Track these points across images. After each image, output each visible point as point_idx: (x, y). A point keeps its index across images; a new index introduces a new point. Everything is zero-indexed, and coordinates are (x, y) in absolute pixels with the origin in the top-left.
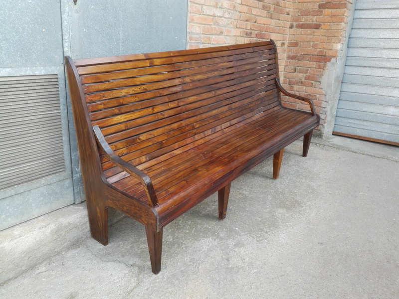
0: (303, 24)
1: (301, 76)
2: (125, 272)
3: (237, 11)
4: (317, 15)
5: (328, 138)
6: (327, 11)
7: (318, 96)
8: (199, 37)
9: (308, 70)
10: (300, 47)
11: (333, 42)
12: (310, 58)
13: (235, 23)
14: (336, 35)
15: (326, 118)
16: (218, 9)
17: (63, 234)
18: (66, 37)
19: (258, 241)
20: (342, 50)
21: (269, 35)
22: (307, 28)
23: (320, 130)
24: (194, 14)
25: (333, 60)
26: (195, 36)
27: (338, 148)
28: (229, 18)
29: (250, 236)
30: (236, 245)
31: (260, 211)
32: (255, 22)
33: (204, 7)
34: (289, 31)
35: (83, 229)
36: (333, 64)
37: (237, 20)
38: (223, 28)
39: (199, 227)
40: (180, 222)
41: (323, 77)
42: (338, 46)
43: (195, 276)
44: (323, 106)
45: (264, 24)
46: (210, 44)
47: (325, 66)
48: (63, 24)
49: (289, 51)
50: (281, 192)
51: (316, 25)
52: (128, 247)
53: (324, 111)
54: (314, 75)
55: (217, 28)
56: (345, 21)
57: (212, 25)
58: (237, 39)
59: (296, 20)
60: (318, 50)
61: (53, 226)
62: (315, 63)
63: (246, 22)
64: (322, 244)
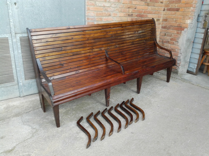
0: (170, 9)
1: (168, 38)
3: (121, 3)
4: (178, 3)
5: (182, 74)
6: (183, 1)
7: (177, 50)
8: (94, 18)
9: (172, 35)
10: (168, 21)
11: (186, 19)
12: (173, 28)
13: (120, 10)
14: (187, 15)
15: (180, 63)
16: (107, 3)
17: (11, 110)
18: (11, 20)
20: (192, 24)
21: (147, 15)
22: (172, 11)
23: (177, 70)
24: (89, 6)
25: (185, 29)
26: (91, 17)
27: (184, 80)
28: (115, 7)
32: (135, 8)
33: (97, 2)
34: (163, 13)
35: (22, 109)
36: (185, 32)
37: (122, 8)
38: (111, 13)
39: (77, 115)
40: (70, 111)
41: (180, 39)
42: (188, 21)
43: (58, 138)
44: (179, 56)
45: (143, 9)
46: (102, 21)
47: (181, 33)
48: (9, 14)
51: (177, 9)
52: (39, 120)
53: (180, 59)
54: (175, 38)
55: (106, 13)
56: (193, 6)
57: (103, 11)
58: (122, 18)
59: (167, 6)
60: (178, 23)
61: (5, 106)
62: (176, 31)
63: (128, 9)
64: (133, 133)
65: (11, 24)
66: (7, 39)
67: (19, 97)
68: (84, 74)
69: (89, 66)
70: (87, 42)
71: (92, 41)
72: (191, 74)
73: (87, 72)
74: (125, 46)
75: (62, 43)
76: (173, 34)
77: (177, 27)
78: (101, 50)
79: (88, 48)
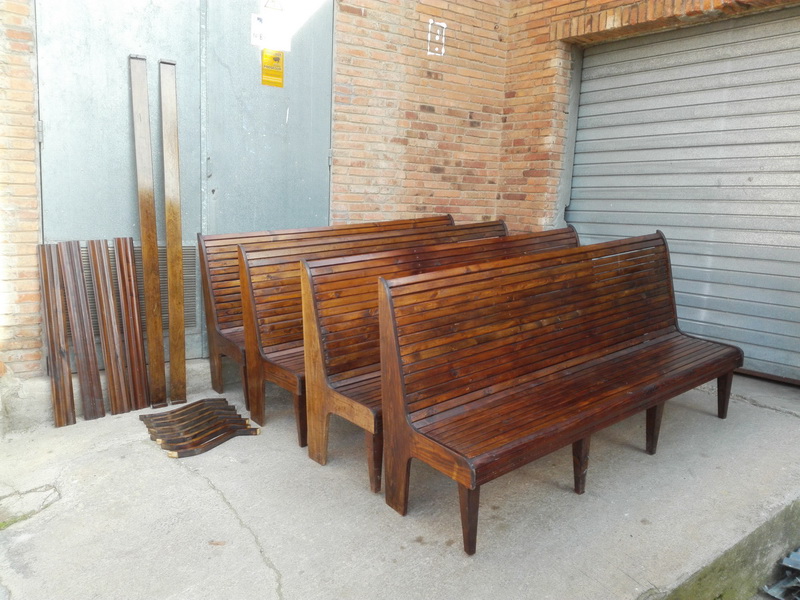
0: (509, 195)
3: (399, 186)
4: (522, 184)
6: (531, 179)
8: (347, 214)
13: (398, 199)
14: (540, 208)
16: (372, 186)
18: (204, 218)
20: (552, 225)
22: (513, 199)
24: (338, 194)
26: (341, 213)
28: (388, 194)
32: (431, 195)
33: (352, 186)
34: (497, 203)
37: (402, 195)
38: (381, 204)
42: (543, 221)
45: (448, 197)
48: (202, 209)
51: (522, 195)
55: (370, 204)
56: (550, 191)
57: (363, 202)
59: (503, 189)
63: (415, 197)
65: (204, 224)
66: (195, 248)
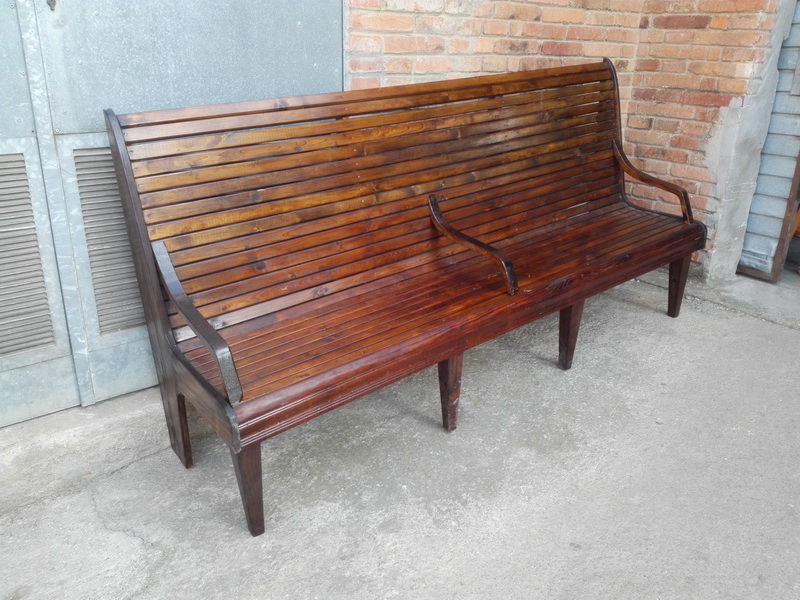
0: (669, 19)
1: (662, 138)
2: (134, 557)
5: (720, 282)
7: (698, 184)
8: (379, 61)
9: (678, 123)
10: (662, 71)
11: (735, 58)
12: (683, 96)
13: (479, 25)
14: (743, 43)
15: (714, 236)
17: (45, 466)
18: (34, 78)
19: (435, 521)
20: (760, 78)
21: (580, 47)
22: (677, 27)
23: (700, 264)
24: (360, 12)
25: (735, 102)
26: (366, 59)
27: (734, 306)
28: (460, 14)
29: (426, 507)
30: (385, 527)
31: (477, 449)
32: (537, 19)
34: (638, 36)
35: (90, 458)
36: (735, 111)
37: (486, 17)
38: (446, 38)
39: (329, 473)
40: (295, 459)
41: (711, 141)
42: (748, 69)
43: (262, 587)
44: (708, 207)
45: (565, 23)
46: (410, 73)
47: (715, 115)
48: (27, 51)
49: (639, 80)
50: (545, 409)
51: (699, 19)
52: (168, 503)
53: (711, 221)
54: (692, 135)
55: (426, 38)
56: (768, 8)
57: (412, 32)
58: (486, 61)
59: (654, 8)
60: (702, 77)
61: (19, 450)
62: (694, 108)
63: (509, 21)
64: (578, 546)
65: (37, 93)
66: (21, 158)
67: (76, 410)
68: (347, 297)
69: (368, 263)
70: (357, 163)
71: (378, 159)
72: (753, 280)
73: (358, 292)
74: (504, 175)
75: (259, 169)
76: (681, 122)
77: (697, 94)
78: (414, 196)
79: (362, 189)
